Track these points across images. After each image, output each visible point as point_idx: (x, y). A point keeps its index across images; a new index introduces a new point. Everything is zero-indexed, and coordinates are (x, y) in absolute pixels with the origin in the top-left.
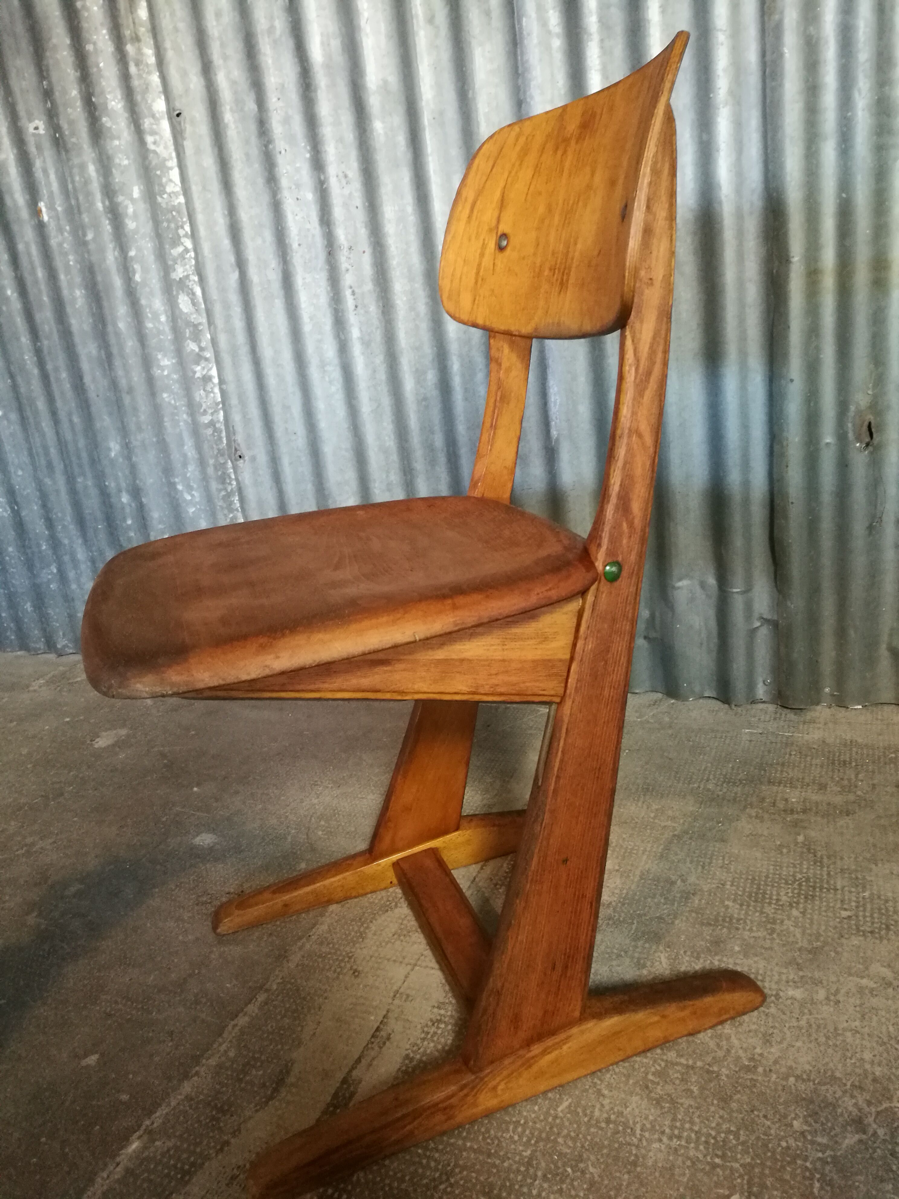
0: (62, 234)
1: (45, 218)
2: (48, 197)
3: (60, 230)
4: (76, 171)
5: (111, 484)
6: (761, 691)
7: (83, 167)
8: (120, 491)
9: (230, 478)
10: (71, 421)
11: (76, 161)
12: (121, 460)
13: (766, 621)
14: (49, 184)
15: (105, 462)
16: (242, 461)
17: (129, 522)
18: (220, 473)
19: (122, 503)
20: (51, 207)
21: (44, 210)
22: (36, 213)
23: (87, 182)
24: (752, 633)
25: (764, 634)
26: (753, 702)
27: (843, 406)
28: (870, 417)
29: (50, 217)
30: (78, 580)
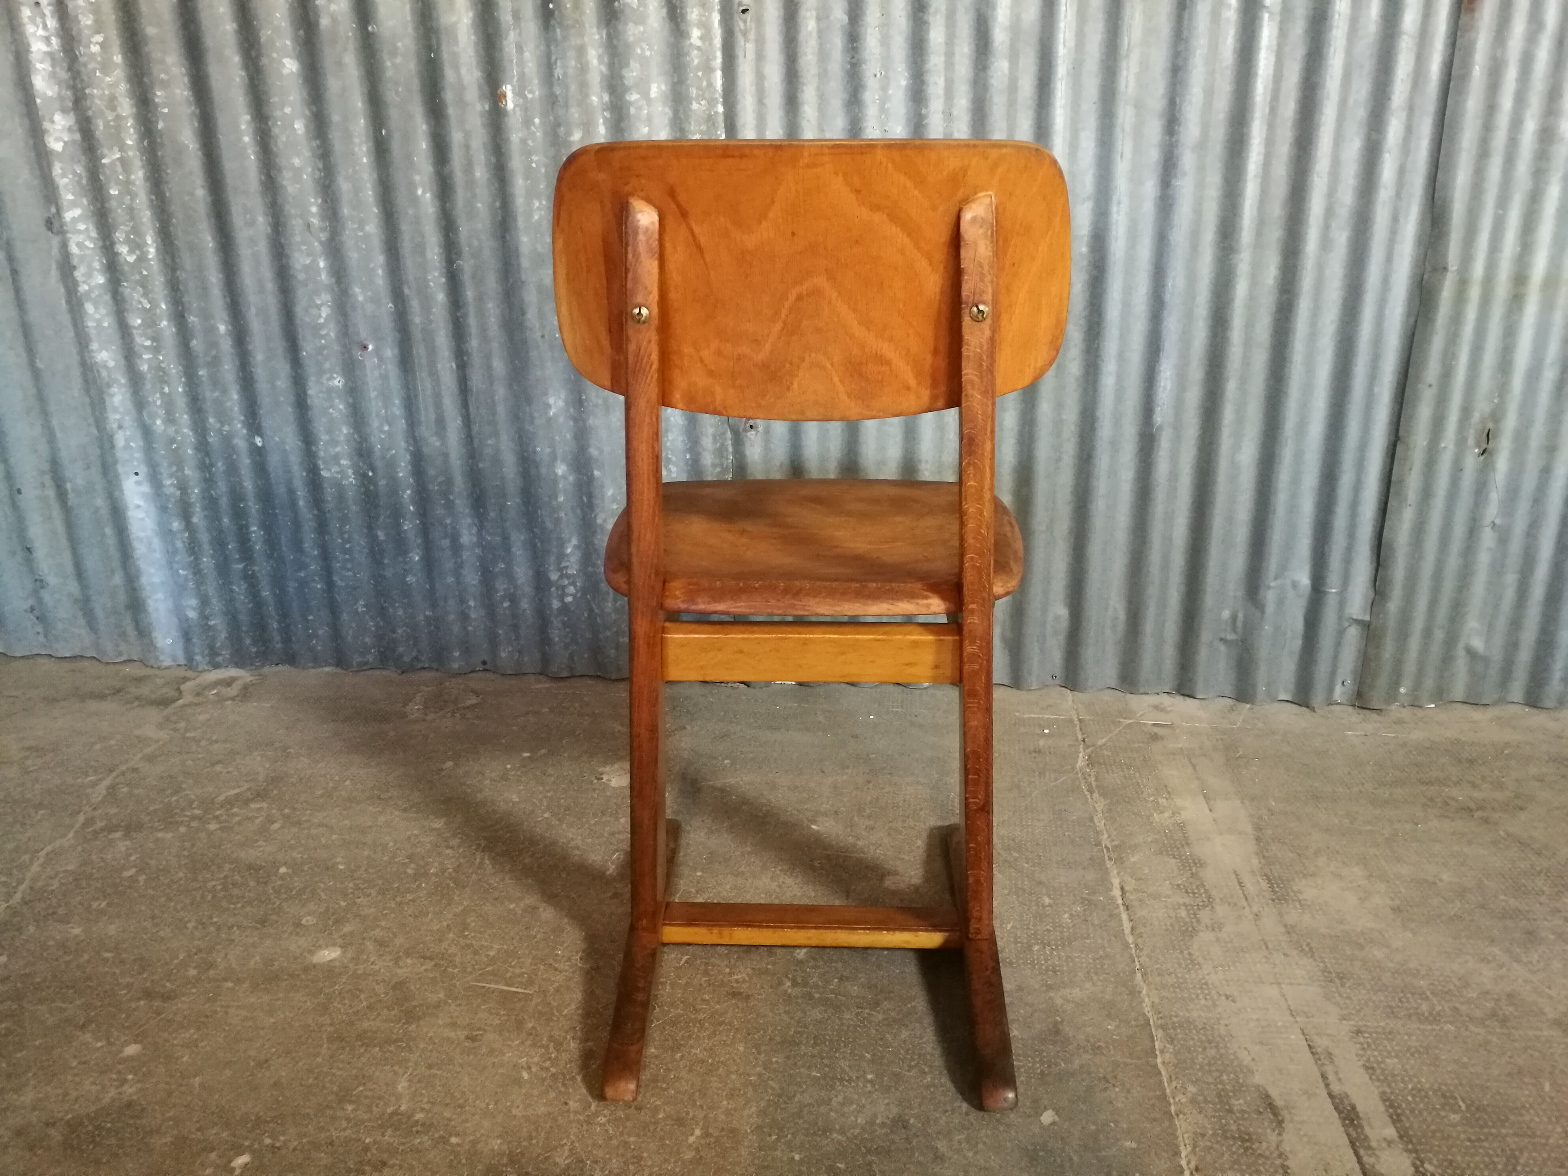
0: (528, 128)
1: (510, 104)
2: (518, 80)
3: (527, 122)
4: (571, 54)
5: (542, 450)
6: (1339, 693)
7: (581, 51)
8: (554, 458)
9: (727, 450)
10: (489, 368)
11: (575, 41)
12: (561, 419)
13: (1357, 622)
14: (521, 63)
15: (539, 422)
16: (753, 432)
17: (561, 499)
18: (718, 445)
19: (556, 474)
20: (520, 93)
21: (509, 95)
22: (495, 96)
23: (583, 69)
24: (1341, 633)
25: (1353, 633)
26: (1330, 704)
27: (1466, 411)
28: (1490, 425)
29: (516, 106)
30: (457, 572)
